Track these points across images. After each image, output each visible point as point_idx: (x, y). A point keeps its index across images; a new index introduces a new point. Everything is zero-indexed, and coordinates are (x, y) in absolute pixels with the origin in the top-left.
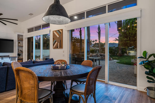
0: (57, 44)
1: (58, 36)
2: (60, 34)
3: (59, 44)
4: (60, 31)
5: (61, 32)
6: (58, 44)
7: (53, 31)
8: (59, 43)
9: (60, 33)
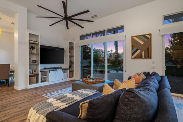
0: (140, 53)
1: (142, 43)
2: (146, 40)
3: (143, 53)
4: (147, 35)
5: (149, 37)
6: (142, 53)
7: (132, 37)
8: (145, 52)
9: (147, 38)
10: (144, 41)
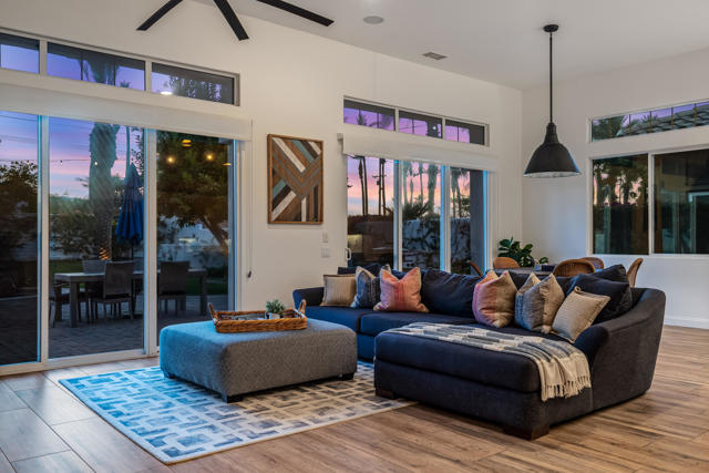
0: (296, 204)
1: (302, 168)
2: (310, 158)
3: (304, 202)
4: (313, 144)
6: (300, 204)
7: (269, 137)
8: (308, 200)
9: (314, 154)
10: (305, 162)
